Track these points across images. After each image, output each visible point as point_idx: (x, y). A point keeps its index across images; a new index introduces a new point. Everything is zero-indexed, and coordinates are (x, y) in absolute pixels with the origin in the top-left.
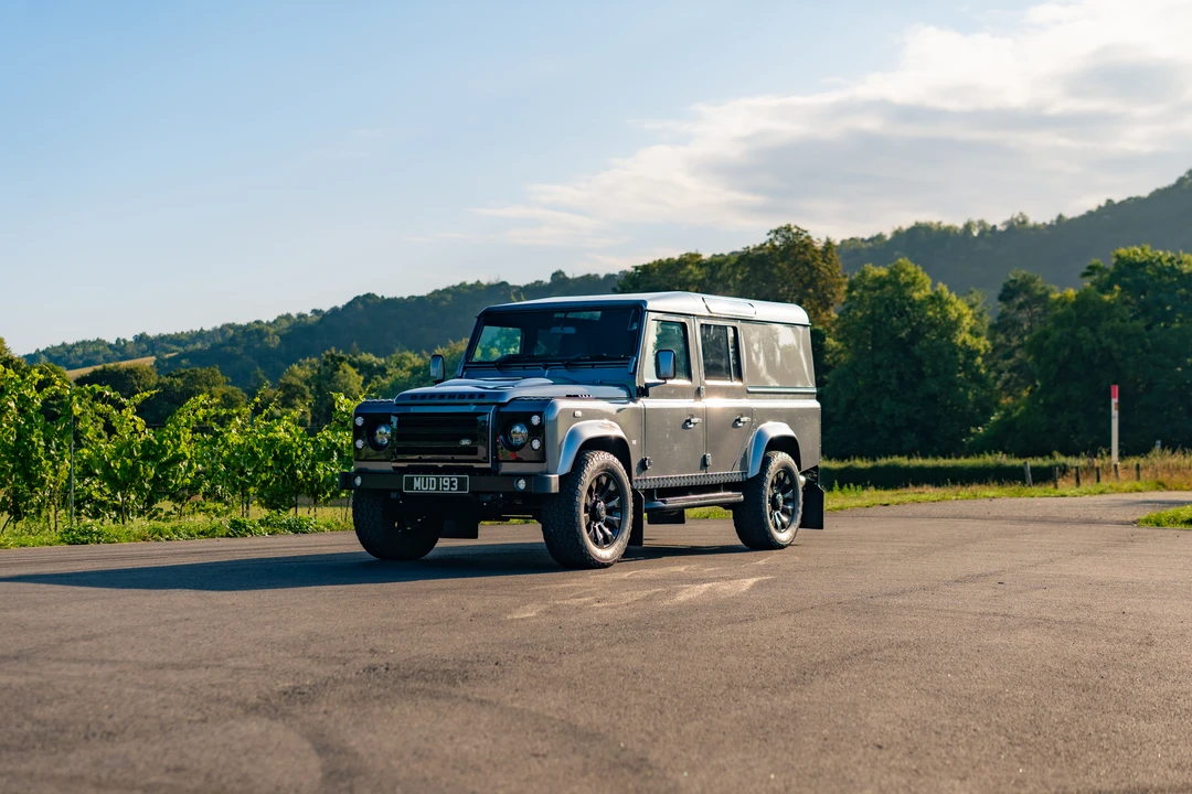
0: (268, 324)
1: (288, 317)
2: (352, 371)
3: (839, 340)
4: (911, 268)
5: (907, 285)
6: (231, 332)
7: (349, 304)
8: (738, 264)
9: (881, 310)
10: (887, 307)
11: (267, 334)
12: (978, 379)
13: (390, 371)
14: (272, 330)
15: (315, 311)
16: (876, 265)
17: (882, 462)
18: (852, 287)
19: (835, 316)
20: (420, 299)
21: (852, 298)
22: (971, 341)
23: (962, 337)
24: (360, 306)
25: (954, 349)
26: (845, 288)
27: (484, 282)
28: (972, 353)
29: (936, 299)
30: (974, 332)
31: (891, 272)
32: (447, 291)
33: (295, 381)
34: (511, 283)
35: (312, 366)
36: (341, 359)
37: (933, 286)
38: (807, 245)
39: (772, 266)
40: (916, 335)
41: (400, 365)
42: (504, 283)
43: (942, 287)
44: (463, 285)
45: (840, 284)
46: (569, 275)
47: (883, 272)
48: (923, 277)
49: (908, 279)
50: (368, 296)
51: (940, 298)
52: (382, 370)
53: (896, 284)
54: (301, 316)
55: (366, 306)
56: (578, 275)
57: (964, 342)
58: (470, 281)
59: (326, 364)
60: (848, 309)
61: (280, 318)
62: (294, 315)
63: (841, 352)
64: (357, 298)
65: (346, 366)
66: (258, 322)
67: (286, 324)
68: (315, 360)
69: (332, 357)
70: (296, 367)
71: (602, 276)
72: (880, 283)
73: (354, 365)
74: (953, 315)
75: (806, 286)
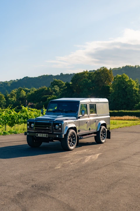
0: (8, 82)
1: (12, 80)
2: (24, 91)
3: (112, 88)
4: (125, 75)
5: (125, 78)
6: (1, 83)
7: (23, 78)
8: (94, 74)
9: (120, 83)
10: (121, 82)
11: (8, 84)
12: (137, 96)
13: (31, 92)
14: (9, 83)
15: (17, 80)
16: (119, 74)
17: (120, 111)
18: (115, 78)
19: (112, 84)
20: (36, 78)
21: (115, 80)
22: (136, 89)
23: (134, 88)
24: (25, 79)
25: (133, 90)
26: (114, 78)
27: (48, 75)
28: (136, 91)
29: (130, 81)
30: (137, 87)
31: (122, 76)
32: (41, 76)
33: (13, 93)
34: (53, 75)
35: (16, 90)
36: (22, 89)
37: (129, 78)
38: (107, 70)
39: (100, 74)
40: (126, 87)
41: (32, 90)
42: (52, 75)
43: (131, 79)
44: (44, 75)
45: (113, 78)
46: (64, 74)
47: (120, 76)
48: (127, 77)
49: (125, 77)
50: (27, 77)
51: (131, 81)
52: (29, 91)
53: (123, 78)
54: (14, 80)
55: (26, 79)
56: (65, 74)
57: (135, 89)
58: (46, 75)
59: (19, 90)
60: (114, 82)
61: (11, 81)
62: (13, 80)
63: (113, 90)
64: (25, 77)
65: (23, 90)
66: (6, 81)
67: (11, 82)
68: (17, 89)
69: (20, 89)
70: (13, 90)
71: (70, 74)
72: (120, 78)
73: (24, 90)
74: (133, 84)
75: (107, 78)
